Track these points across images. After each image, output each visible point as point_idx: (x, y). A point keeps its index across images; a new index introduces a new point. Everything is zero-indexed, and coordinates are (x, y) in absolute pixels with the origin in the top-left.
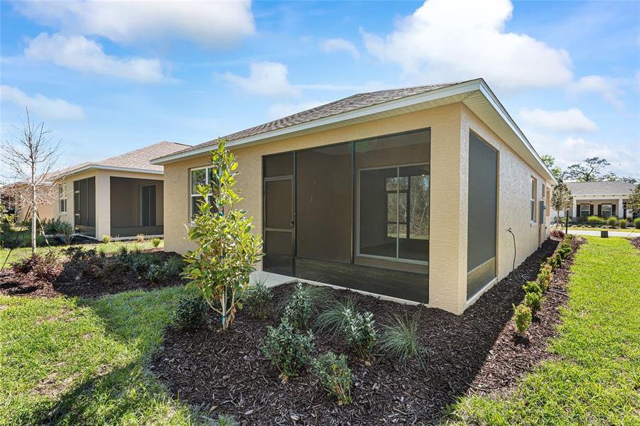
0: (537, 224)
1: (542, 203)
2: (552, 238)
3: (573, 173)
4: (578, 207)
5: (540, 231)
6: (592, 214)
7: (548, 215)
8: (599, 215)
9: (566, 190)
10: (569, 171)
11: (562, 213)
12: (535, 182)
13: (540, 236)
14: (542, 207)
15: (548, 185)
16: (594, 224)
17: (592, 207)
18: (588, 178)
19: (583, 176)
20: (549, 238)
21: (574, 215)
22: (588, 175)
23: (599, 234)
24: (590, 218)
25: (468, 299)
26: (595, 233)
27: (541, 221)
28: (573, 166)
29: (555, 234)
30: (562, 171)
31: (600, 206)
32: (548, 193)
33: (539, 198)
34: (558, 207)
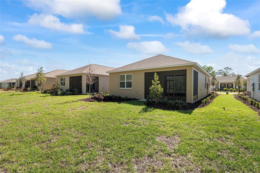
0: (206, 89)
1: (208, 83)
2: (211, 94)
3: (220, 73)
4: (221, 85)
5: (207, 91)
6: (225, 87)
7: (210, 87)
8: (228, 88)
9: (216, 79)
10: (218, 72)
11: (215, 87)
12: (206, 78)
13: (207, 92)
14: (208, 85)
15: (209, 78)
16: (225, 90)
17: (225, 85)
18: (225, 75)
19: (223, 74)
20: (210, 94)
21: (219, 88)
22: (225, 74)
23: (226, 93)
24: (224, 89)
25: (194, 101)
26: (225, 93)
27: (208, 89)
28: (220, 70)
29: (212, 93)
30: (216, 72)
31: (228, 85)
32: (210, 80)
33: (207, 82)
34: (213, 84)
